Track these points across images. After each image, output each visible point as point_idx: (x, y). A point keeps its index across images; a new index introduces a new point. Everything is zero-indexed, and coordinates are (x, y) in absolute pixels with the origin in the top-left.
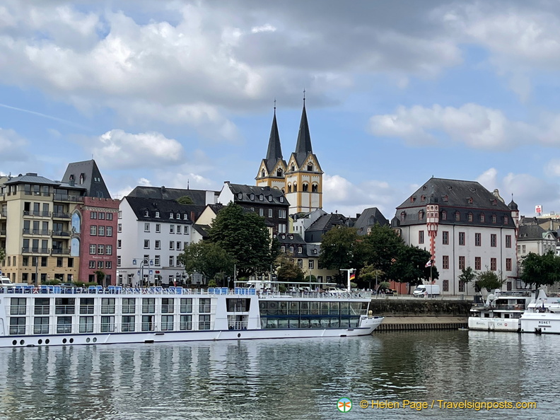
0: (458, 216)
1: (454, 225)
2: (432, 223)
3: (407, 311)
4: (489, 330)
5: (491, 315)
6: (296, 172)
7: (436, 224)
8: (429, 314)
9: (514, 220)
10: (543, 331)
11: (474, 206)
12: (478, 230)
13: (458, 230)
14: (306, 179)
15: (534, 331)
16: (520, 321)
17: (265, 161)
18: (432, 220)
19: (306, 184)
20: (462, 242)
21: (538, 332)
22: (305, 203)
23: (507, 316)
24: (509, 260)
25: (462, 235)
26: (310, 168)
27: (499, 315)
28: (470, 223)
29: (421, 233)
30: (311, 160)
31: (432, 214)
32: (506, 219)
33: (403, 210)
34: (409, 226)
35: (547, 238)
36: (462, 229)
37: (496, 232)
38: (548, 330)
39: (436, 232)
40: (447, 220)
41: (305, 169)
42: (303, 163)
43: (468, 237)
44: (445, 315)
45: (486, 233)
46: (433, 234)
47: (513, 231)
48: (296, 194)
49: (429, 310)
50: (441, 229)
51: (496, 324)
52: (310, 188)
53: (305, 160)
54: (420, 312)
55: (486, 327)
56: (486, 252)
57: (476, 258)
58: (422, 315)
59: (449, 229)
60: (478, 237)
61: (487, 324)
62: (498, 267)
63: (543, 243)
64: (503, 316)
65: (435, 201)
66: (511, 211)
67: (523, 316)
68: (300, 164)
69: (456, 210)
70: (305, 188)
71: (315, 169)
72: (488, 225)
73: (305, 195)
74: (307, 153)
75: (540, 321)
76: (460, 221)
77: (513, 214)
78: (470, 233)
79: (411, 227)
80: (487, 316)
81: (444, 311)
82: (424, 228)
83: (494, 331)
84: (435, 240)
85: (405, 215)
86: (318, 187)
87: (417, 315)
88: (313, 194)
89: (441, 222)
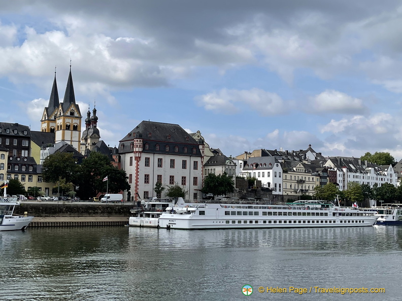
0: (158, 148)
1: (154, 153)
2: (137, 152)
3: (82, 212)
4: (140, 226)
5: (144, 215)
6: (62, 116)
7: (140, 152)
8: (102, 215)
9: (201, 151)
10: (171, 227)
11: (172, 141)
12: (173, 157)
13: (157, 157)
14: (69, 121)
15: (166, 227)
16: (159, 220)
17: (47, 109)
18: (137, 149)
19: (68, 124)
20: (160, 165)
21: (168, 228)
22: (67, 137)
23: (153, 216)
24: (195, 179)
25: (160, 160)
26: (72, 114)
27: (148, 215)
28: (167, 152)
29: (131, 158)
30: (73, 108)
31: (137, 145)
32: (195, 151)
33: (123, 143)
34: (125, 153)
35: (229, 164)
36: (160, 156)
37: (187, 159)
38: (174, 226)
39: (140, 158)
40: (149, 150)
41: (69, 114)
42: (67, 110)
43: (165, 162)
44: (117, 215)
45: (179, 160)
46: (138, 159)
47: (200, 158)
48: (61, 131)
49: (102, 212)
50: (144, 156)
51: (144, 222)
52: (72, 128)
53: (69, 108)
54: (94, 213)
55: (139, 224)
56: (178, 173)
57: (170, 176)
58: (96, 215)
59: (150, 156)
60: (172, 162)
61: (139, 221)
62: (187, 184)
63: (225, 167)
64: (151, 216)
65: (140, 136)
66: (199, 145)
67: (161, 217)
68: (65, 110)
69: (157, 142)
70: (68, 127)
71: (76, 114)
72: (180, 153)
73: (68, 133)
74: (70, 103)
75: (170, 220)
76: (159, 150)
77: (201, 147)
78: (167, 159)
79: (126, 154)
80: (141, 216)
81: (116, 213)
82: (132, 155)
83: (143, 227)
84: (139, 163)
85: (124, 146)
86: (78, 128)
87: (91, 215)
88: (74, 132)
89: (144, 151)
